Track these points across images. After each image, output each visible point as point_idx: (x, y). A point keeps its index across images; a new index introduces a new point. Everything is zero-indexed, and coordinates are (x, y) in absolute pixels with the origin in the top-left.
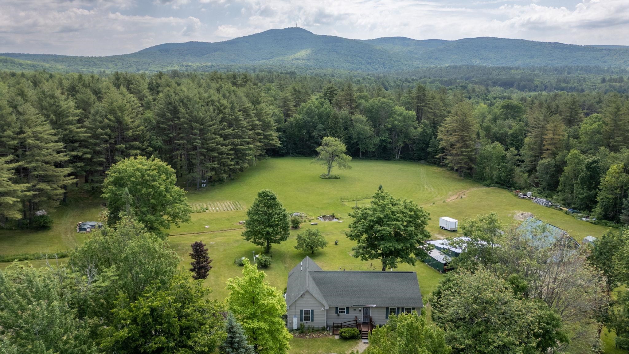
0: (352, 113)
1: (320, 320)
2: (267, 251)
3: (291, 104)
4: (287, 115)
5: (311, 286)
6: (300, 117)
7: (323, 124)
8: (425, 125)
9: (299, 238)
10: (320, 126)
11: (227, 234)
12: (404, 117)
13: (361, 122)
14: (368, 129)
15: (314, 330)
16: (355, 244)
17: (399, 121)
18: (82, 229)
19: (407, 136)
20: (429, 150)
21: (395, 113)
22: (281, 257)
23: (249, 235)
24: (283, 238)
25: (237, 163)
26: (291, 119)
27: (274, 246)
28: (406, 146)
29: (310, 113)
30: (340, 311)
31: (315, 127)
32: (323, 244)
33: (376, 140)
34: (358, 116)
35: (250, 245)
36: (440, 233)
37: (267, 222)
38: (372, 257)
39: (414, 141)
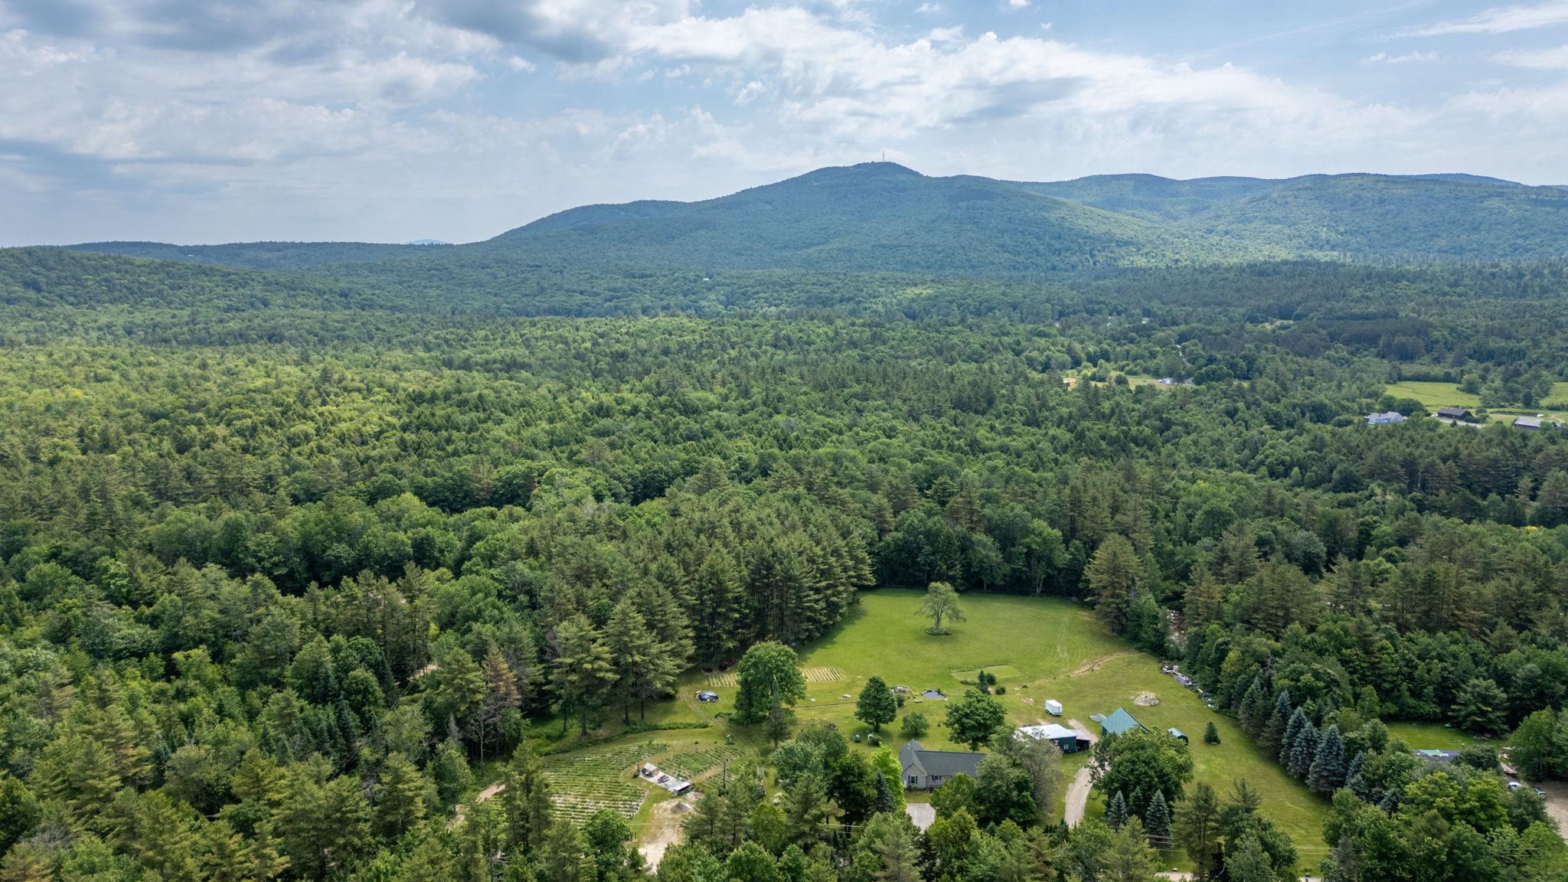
0: (972, 529)
1: (921, 783)
2: (877, 730)
3: (889, 516)
4: (882, 532)
5: (916, 760)
6: (900, 535)
7: (932, 544)
8: (1077, 549)
9: (905, 720)
10: (927, 548)
11: (834, 708)
12: (1045, 541)
13: (984, 546)
14: (995, 556)
15: (917, 789)
16: (950, 730)
17: (1037, 543)
18: (701, 699)
19: (1050, 563)
20: (1081, 585)
21: (1033, 532)
22: (887, 736)
23: (860, 716)
24: (891, 719)
25: (830, 618)
26: (888, 538)
27: (883, 726)
28: (1049, 577)
29: (911, 530)
30: (935, 778)
31: (920, 549)
32: (927, 726)
33: (1007, 569)
34: (979, 537)
35: (863, 723)
36: (1044, 718)
37: (877, 706)
38: (963, 741)
39: (1060, 570)
